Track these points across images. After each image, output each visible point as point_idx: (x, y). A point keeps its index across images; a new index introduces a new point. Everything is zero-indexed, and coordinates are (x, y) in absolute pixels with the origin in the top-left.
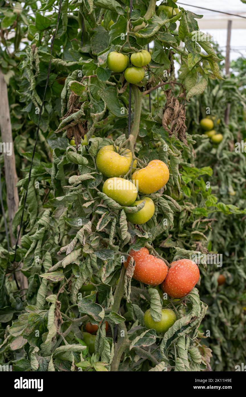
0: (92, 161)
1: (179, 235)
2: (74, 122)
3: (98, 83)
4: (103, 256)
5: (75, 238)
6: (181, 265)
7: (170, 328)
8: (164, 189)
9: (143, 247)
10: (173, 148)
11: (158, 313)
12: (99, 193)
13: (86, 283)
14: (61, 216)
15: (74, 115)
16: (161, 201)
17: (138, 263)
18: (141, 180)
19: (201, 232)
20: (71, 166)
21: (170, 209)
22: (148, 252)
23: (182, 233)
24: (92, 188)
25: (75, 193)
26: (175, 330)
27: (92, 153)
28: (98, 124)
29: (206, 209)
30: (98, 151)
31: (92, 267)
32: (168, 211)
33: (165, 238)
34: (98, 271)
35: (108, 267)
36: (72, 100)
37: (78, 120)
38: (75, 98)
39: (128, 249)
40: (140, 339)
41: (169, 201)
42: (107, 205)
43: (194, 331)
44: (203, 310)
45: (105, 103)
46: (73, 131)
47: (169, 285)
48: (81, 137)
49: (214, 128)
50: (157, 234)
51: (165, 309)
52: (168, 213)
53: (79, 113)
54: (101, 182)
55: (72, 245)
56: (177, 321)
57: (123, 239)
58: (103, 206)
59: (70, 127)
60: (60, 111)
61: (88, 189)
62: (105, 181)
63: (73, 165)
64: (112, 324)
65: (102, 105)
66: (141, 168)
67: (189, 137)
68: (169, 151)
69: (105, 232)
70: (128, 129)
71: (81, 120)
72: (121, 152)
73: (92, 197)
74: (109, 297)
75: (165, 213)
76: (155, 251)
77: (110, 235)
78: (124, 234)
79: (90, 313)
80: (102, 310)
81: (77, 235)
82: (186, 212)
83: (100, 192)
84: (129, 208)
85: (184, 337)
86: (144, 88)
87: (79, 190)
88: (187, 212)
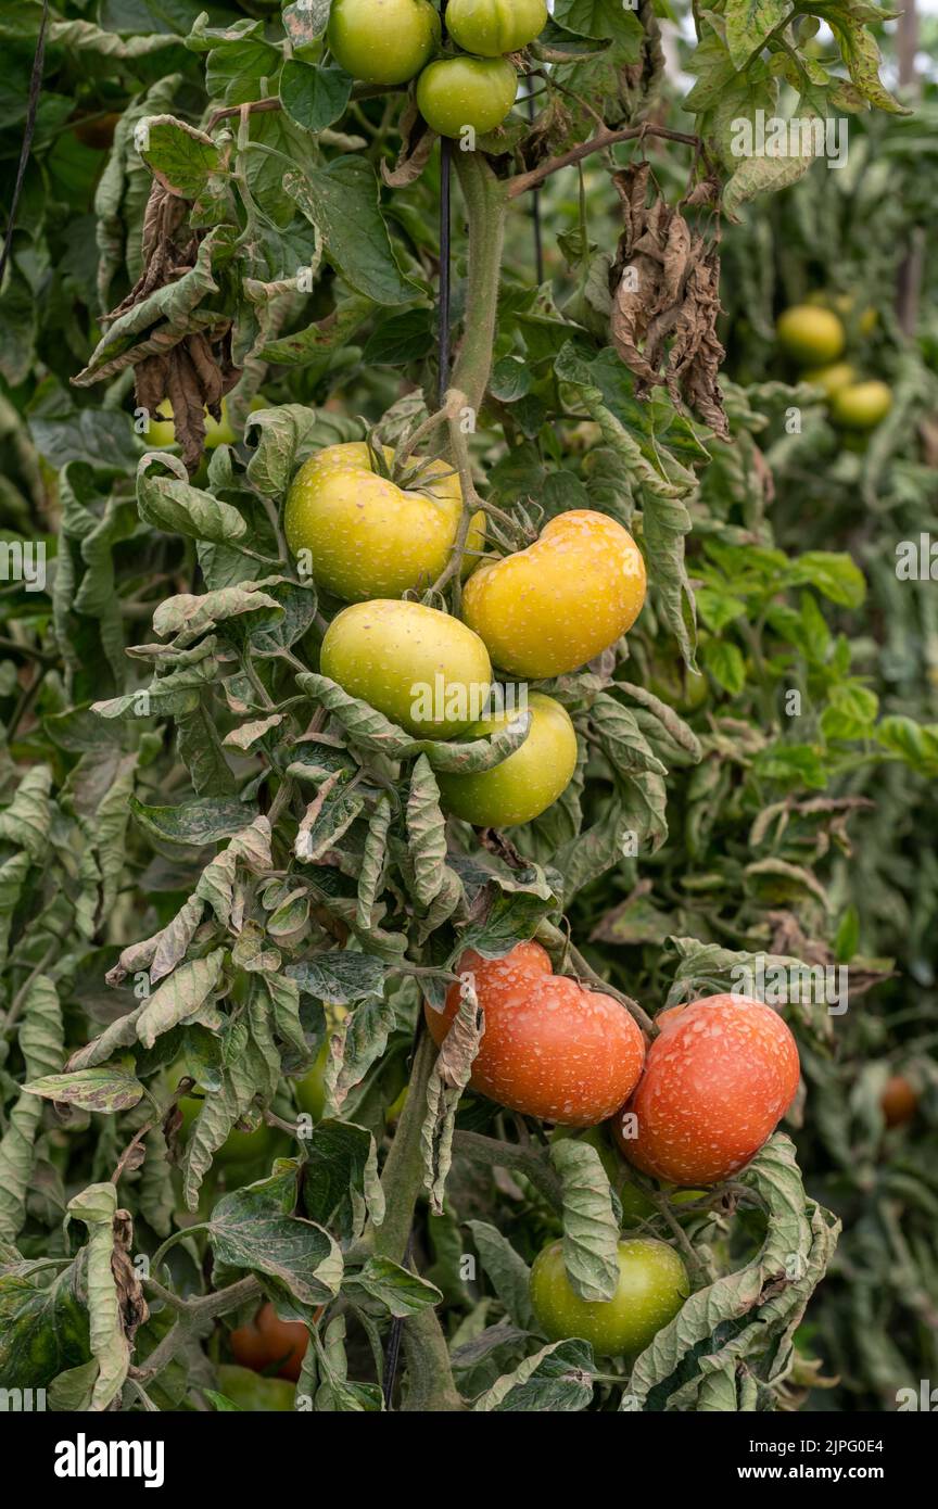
0: (264, 523)
1: (690, 882)
2: (168, 328)
3: (285, 139)
4: (331, 985)
5: (192, 899)
6: (709, 1024)
7: (659, 1334)
8: (619, 656)
9: (526, 936)
10: (662, 458)
11: (599, 1258)
12: (305, 675)
13: (247, 1120)
14: (107, 797)
15: (166, 295)
16: (606, 713)
17: (500, 1015)
18: (511, 610)
19: (793, 862)
20: (149, 553)
21: (648, 752)
22: (547, 964)
23: (702, 869)
24: (266, 654)
25: (188, 678)
26: (685, 1339)
27: (262, 483)
28: (292, 344)
29: (818, 749)
30: (294, 470)
31: (277, 1041)
32: (639, 763)
33: (619, 896)
34: (305, 1060)
35: (354, 1040)
36: (159, 224)
37: (185, 320)
38: (173, 217)
39: (450, 952)
40: (517, 1387)
41: (640, 713)
42: (345, 737)
43: (776, 1344)
44: (822, 1240)
45: (317, 231)
46: (166, 376)
47: (651, 1124)
48: (206, 409)
49: (844, 354)
50: (586, 873)
51: (636, 1241)
52: (641, 775)
53: (191, 284)
54: (313, 626)
55: (180, 936)
56: (696, 1299)
57: (427, 898)
58: (325, 738)
59: (150, 359)
60: (93, 279)
61: (249, 661)
62: (330, 620)
63: (159, 544)
64: (372, 1317)
65: (301, 243)
66: (506, 552)
67: (736, 397)
68: (641, 472)
69: (336, 869)
70: (438, 363)
71: (202, 316)
72: (404, 476)
73: (267, 699)
74: (360, 1188)
75: (623, 773)
76: (582, 960)
77: (362, 879)
78: (425, 877)
79: (271, 1267)
80: (327, 1248)
81: (201, 883)
82: (722, 767)
83: (310, 674)
84: (453, 748)
85: (731, 1375)
86: (511, 158)
87: (206, 662)
88: (728, 768)
